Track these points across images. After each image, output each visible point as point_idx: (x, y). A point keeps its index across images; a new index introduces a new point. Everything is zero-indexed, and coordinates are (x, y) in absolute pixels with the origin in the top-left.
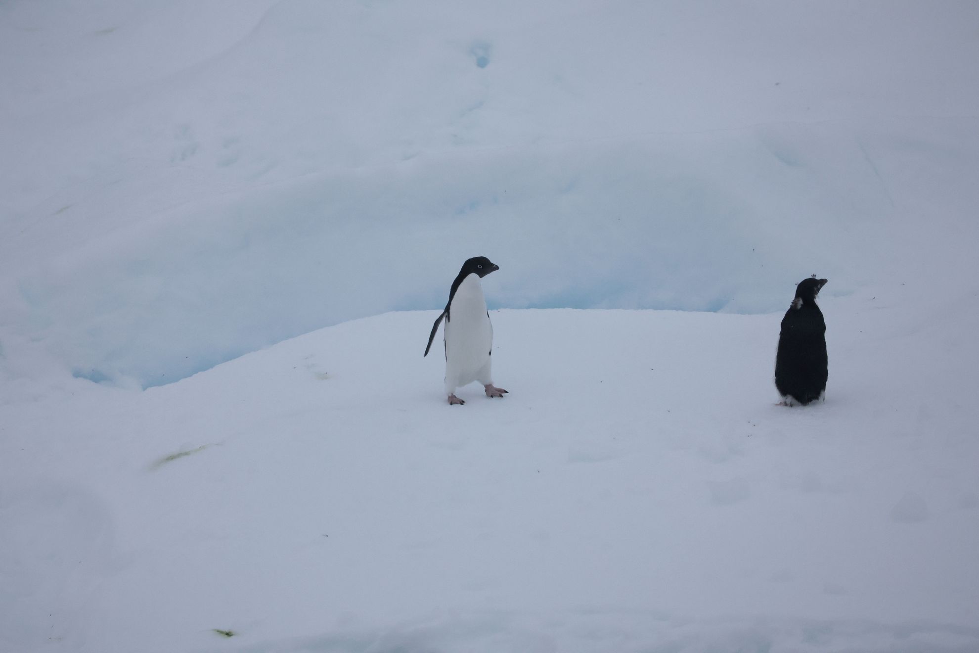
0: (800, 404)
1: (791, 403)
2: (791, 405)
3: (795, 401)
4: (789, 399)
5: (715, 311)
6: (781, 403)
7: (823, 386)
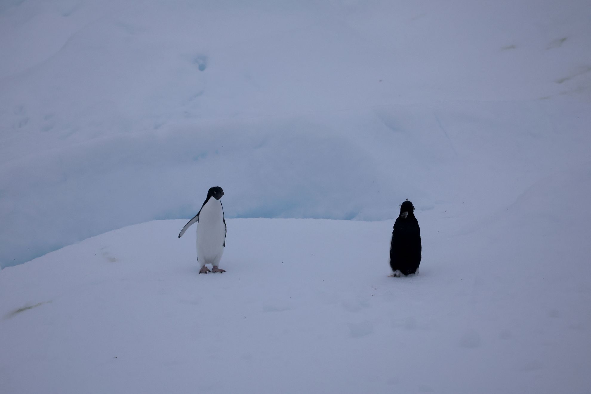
0: (403, 275)
1: (399, 275)
2: (399, 276)
3: (401, 274)
4: (398, 272)
5: (350, 220)
6: (392, 275)
7: (417, 265)
